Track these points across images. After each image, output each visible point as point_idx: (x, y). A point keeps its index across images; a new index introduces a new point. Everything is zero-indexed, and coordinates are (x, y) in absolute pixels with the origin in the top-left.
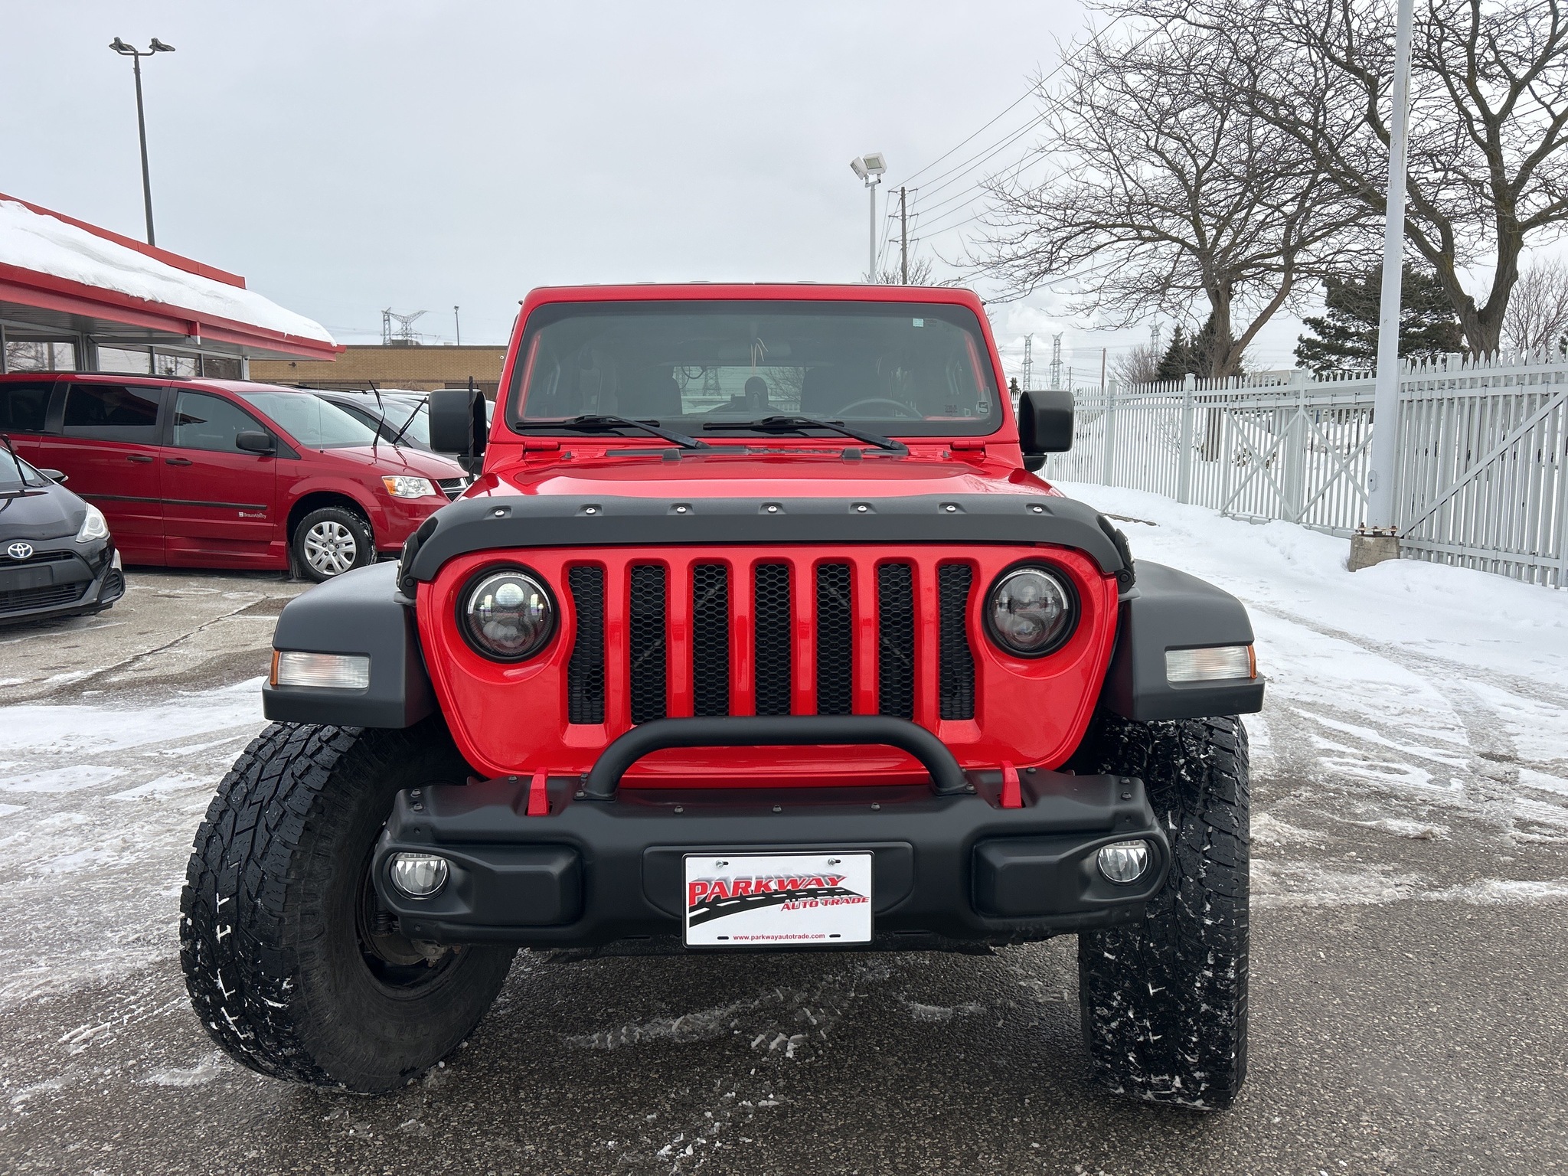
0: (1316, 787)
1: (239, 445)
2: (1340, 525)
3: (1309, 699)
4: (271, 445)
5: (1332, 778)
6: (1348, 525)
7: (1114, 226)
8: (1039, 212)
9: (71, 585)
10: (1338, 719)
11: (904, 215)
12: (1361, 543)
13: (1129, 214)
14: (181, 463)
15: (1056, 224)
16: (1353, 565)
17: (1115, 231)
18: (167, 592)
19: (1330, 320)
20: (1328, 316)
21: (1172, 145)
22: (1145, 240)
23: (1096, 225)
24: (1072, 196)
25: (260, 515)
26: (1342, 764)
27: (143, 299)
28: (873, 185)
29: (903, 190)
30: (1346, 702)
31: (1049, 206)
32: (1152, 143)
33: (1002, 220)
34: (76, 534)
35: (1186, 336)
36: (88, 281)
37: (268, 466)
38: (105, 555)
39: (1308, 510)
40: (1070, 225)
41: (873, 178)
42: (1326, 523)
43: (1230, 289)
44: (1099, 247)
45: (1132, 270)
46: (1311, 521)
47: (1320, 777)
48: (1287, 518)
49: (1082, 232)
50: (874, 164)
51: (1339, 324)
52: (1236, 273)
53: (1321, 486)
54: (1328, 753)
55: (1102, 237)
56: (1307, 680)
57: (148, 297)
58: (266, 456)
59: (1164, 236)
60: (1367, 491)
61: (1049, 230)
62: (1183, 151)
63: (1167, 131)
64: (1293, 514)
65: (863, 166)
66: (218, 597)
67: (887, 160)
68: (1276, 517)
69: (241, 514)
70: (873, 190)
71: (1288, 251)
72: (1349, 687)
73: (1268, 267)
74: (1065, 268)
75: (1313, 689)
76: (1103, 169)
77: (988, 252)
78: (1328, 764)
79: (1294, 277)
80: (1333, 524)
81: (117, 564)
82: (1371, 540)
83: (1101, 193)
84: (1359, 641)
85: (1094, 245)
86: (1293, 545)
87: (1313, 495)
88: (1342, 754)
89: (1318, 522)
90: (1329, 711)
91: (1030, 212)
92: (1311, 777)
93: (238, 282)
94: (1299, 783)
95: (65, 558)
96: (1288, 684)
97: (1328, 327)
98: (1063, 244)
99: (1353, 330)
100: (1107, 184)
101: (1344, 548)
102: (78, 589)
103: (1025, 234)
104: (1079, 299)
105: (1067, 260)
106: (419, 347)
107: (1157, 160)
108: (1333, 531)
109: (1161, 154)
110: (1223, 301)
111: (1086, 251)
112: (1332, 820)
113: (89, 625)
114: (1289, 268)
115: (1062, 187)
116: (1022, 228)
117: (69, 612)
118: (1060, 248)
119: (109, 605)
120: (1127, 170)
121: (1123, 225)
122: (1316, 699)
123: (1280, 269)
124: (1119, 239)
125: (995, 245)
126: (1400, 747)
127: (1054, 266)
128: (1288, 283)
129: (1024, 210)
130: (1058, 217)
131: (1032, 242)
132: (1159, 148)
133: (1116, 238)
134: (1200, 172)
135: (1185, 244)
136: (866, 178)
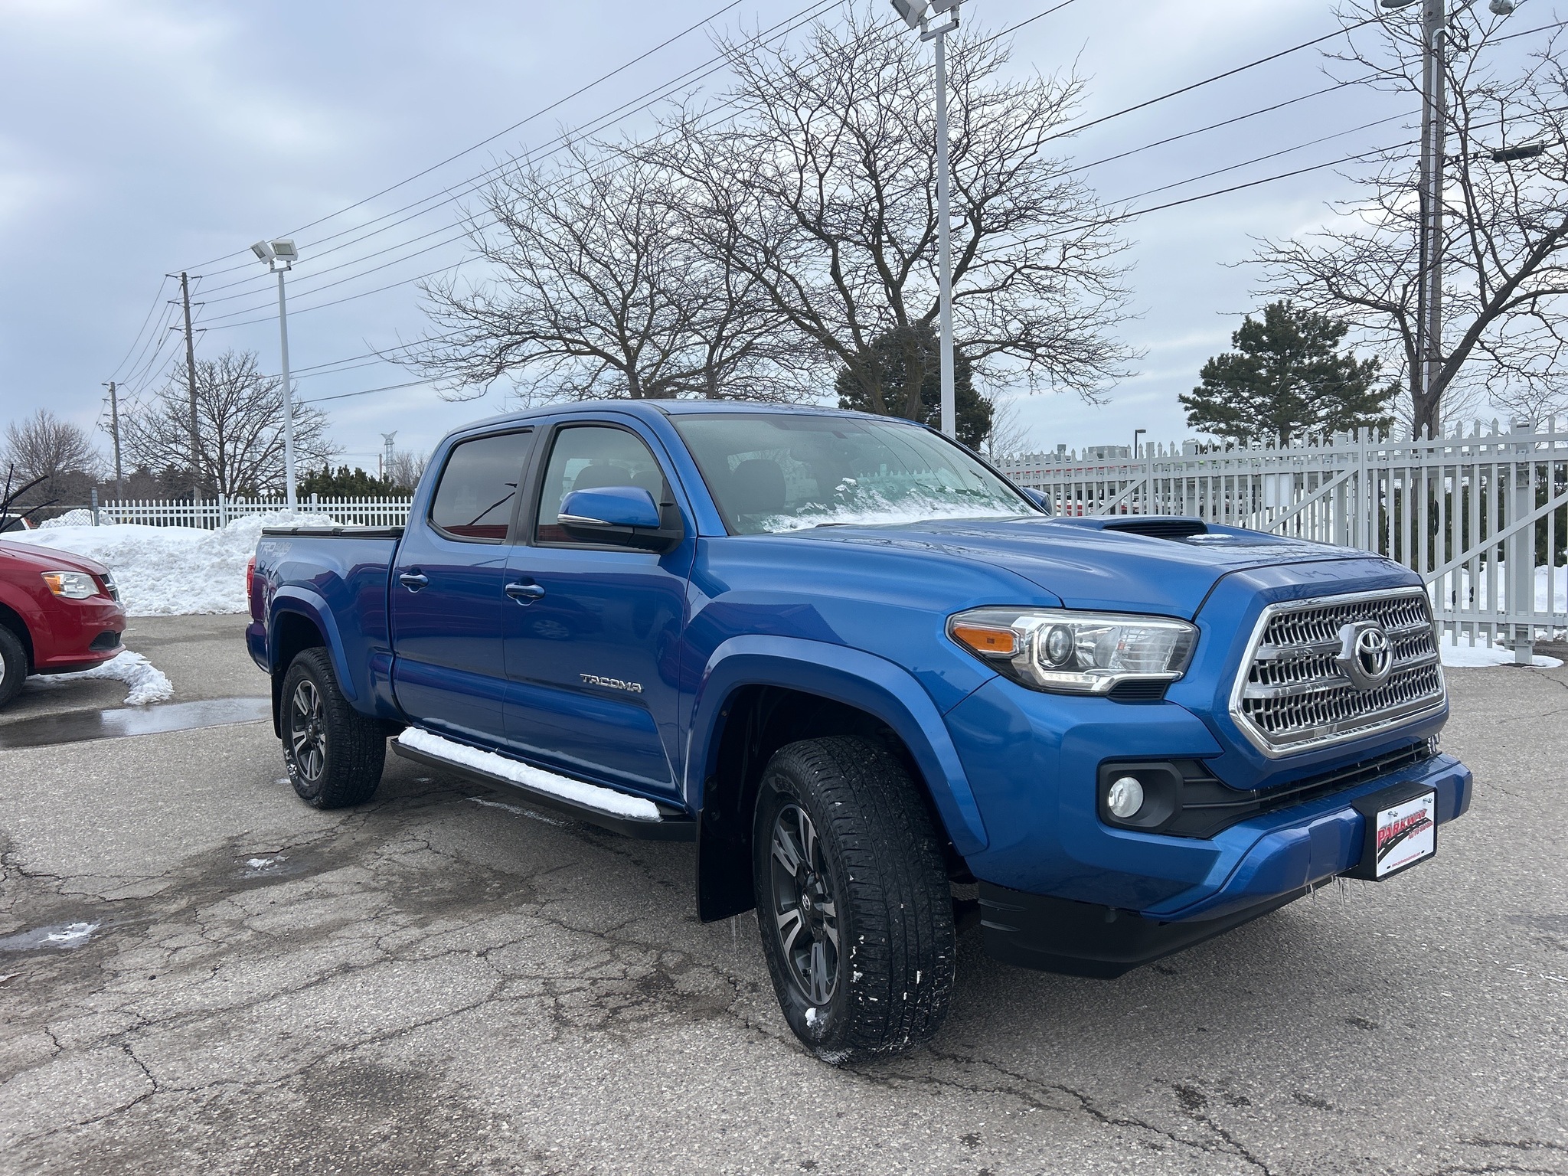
7: (552, 338)
11: (187, 302)
22: (573, 353)
23: (535, 336)
28: (281, 271)
29: (184, 275)
40: (511, 333)
41: (280, 264)
44: (532, 356)
45: (557, 379)
49: (523, 341)
50: (285, 251)
55: (532, 346)
59: (595, 351)
65: (269, 251)
70: (281, 277)
85: (527, 354)
91: (465, 316)
109: (585, 277)
111: (520, 359)
124: (551, 351)
133: (546, 349)
134: (626, 298)
135: (610, 359)
136: (272, 263)
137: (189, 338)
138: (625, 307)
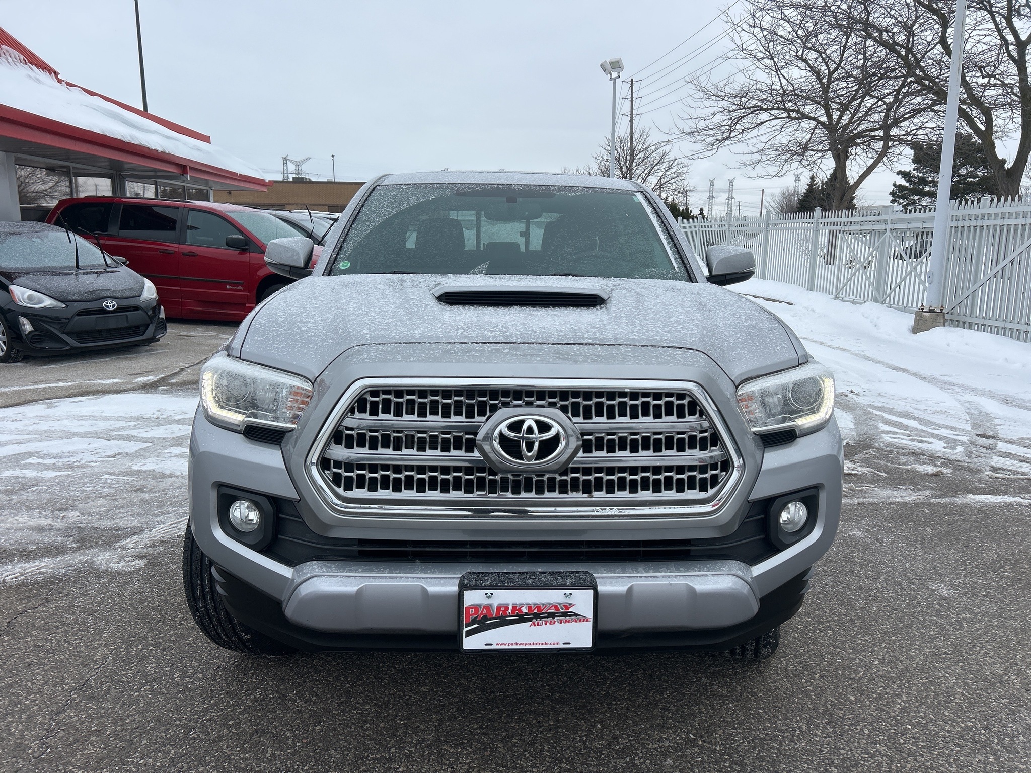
0: (879, 449)
1: (227, 244)
2: (910, 305)
3: (880, 405)
4: (246, 244)
5: (889, 445)
6: (914, 305)
7: (773, 109)
8: (723, 99)
9: (137, 327)
10: (896, 415)
11: (632, 97)
12: (921, 316)
13: (783, 101)
14: (192, 254)
15: (734, 107)
16: (915, 330)
17: (773, 112)
18: (185, 333)
19: (915, 172)
20: (914, 169)
21: (812, 55)
22: (793, 119)
23: (761, 109)
24: (746, 89)
25: (240, 288)
26: (895, 438)
27: (157, 151)
28: (615, 79)
29: (632, 80)
30: (901, 406)
31: (731, 95)
32: (800, 54)
33: (699, 104)
34: (140, 296)
35: (818, 182)
36: (127, 139)
37: (245, 258)
38: (156, 310)
39: (890, 295)
40: (744, 108)
41: (615, 75)
42: (900, 304)
43: (847, 152)
44: (762, 123)
45: (783, 138)
46: (891, 303)
47: (882, 444)
48: (876, 301)
49: (752, 113)
50: (616, 65)
51: (921, 175)
52: (851, 141)
53: (898, 280)
54: (888, 432)
55: (764, 116)
56: (880, 395)
57: (160, 150)
58: (243, 251)
59: (805, 117)
60: (927, 284)
61: (730, 111)
62: (820, 60)
63: (810, 46)
64: (880, 297)
65: (608, 67)
66: (216, 337)
67: (625, 63)
68: (870, 300)
69: (228, 287)
70: (615, 83)
71: (886, 127)
72: (905, 399)
73: (873, 138)
74: (740, 136)
75: (883, 399)
76: (767, 71)
77: (690, 125)
78: (887, 438)
79: (890, 144)
80: (905, 305)
81: (162, 315)
82: (927, 314)
83: (764, 87)
84: (914, 374)
85: (759, 122)
86: (878, 318)
87: (893, 286)
88: (896, 433)
89: (896, 303)
90: (891, 411)
91: (718, 99)
92: (877, 445)
93: (206, 139)
94: (869, 447)
95: (134, 310)
96: (868, 396)
97: (914, 177)
98: (738, 121)
99: (930, 179)
100: (769, 82)
101: (910, 320)
102: (142, 329)
103: (714, 114)
104: (748, 157)
105: (741, 131)
106: (310, 182)
107: (802, 65)
108: (904, 309)
109: (805, 61)
110: (842, 160)
111: (754, 125)
112: (886, 465)
113: (146, 351)
114: (887, 138)
115: (739, 82)
116: (712, 110)
117: (136, 343)
118: (737, 123)
119: (158, 340)
120: (782, 72)
121: (778, 109)
122: (884, 404)
123: (881, 139)
124: (776, 118)
125: (694, 120)
126: (930, 430)
127: (733, 135)
128: (886, 148)
129: (714, 98)
130: (736, 103)
131: (718, 118)
132: (804, 57)
133: (773, 117)
134: (831, 74)
135: (818, 122)
136: (611, 75)
137: (632, 121)
138: (830, 82)
